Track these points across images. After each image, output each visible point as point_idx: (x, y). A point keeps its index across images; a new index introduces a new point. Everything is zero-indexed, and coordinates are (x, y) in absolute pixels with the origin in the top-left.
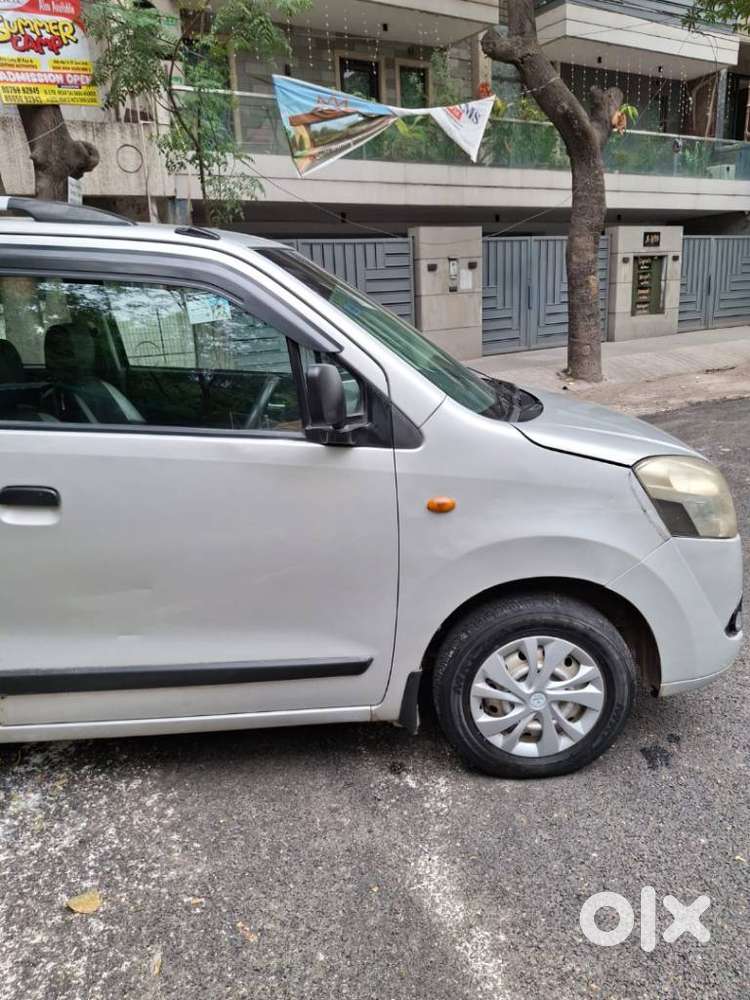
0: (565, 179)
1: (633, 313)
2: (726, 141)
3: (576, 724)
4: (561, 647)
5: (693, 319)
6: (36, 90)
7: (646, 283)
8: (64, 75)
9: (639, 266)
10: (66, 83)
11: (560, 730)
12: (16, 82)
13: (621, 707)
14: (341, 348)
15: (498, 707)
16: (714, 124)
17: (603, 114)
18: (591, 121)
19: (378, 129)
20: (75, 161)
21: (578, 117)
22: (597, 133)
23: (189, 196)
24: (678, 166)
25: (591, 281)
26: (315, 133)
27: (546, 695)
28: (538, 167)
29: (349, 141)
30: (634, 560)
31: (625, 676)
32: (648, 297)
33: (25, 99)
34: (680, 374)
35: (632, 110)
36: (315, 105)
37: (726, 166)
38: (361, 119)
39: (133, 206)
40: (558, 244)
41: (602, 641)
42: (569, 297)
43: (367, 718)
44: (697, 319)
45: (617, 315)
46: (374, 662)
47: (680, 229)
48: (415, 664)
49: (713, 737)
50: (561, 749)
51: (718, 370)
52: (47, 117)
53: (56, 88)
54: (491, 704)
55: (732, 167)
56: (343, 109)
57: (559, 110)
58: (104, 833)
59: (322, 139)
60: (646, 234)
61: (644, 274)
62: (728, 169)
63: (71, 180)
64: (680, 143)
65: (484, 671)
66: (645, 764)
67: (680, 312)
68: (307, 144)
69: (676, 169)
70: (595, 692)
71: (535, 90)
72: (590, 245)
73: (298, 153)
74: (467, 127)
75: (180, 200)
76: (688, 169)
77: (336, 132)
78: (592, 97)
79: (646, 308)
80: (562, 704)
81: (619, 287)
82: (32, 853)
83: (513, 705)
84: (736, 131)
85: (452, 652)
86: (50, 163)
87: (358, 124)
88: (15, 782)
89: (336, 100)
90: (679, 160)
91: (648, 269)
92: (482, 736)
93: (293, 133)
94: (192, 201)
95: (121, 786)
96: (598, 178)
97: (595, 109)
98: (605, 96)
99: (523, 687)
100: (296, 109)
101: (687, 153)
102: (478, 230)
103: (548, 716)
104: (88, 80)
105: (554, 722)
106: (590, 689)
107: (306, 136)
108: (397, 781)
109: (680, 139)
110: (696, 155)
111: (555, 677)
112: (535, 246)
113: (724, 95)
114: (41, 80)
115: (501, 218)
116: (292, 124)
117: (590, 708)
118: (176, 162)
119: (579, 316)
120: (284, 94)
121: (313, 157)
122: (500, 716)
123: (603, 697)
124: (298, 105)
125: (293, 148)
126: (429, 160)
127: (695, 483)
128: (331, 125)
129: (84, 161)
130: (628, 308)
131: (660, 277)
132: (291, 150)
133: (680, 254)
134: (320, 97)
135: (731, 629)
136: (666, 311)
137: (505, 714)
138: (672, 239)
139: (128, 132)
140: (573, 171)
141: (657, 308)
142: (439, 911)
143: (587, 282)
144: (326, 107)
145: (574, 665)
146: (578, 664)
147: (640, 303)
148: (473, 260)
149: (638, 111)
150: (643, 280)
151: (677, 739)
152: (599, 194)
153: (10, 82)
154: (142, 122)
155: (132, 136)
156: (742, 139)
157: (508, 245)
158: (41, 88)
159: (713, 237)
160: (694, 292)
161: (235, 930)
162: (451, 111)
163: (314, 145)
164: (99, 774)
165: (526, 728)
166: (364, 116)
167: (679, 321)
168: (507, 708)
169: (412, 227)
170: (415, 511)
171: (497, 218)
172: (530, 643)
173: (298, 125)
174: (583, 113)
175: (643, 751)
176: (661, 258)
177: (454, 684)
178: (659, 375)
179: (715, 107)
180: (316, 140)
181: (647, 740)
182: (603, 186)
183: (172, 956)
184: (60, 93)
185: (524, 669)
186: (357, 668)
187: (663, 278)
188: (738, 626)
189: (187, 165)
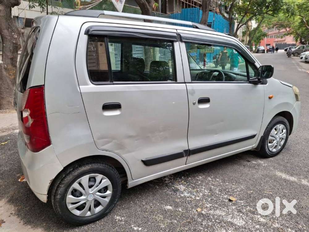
11: (279, 145)
14: (255, 62)
15: (272, 141)
17: (151, 5)
18: (149, 6)
21: (146, 5)
22: (150, 10)
23: (25, 17)
26: (82, 2)
27: (279, 137)
29: (90, 5)
30: (293, 106)
35: (157, 5)
46: (256, 135)
50: (279, 149)
54: (270, 141)
57: (141, 2)
59: (83, 4)
68: (79, 4)
75: (20, 18)
77: (87, 2)
87: (93, 0)
92: (269, 149)
93: (76, 1)
94: (26, 18)
99: (276, 136)
107: (79, 2)
111: (281, 133)
121: (80, 8)
122: (271, 143)
123: (286, 136)
132: (75, 6)
137: (273, 143)
156: (166, 14)
163: (81, 5)
165: (275, 145)
170: (267, 98)
172: (278, 126)
177: (266, 137)
185: (276, 132)
189: (35, 6)
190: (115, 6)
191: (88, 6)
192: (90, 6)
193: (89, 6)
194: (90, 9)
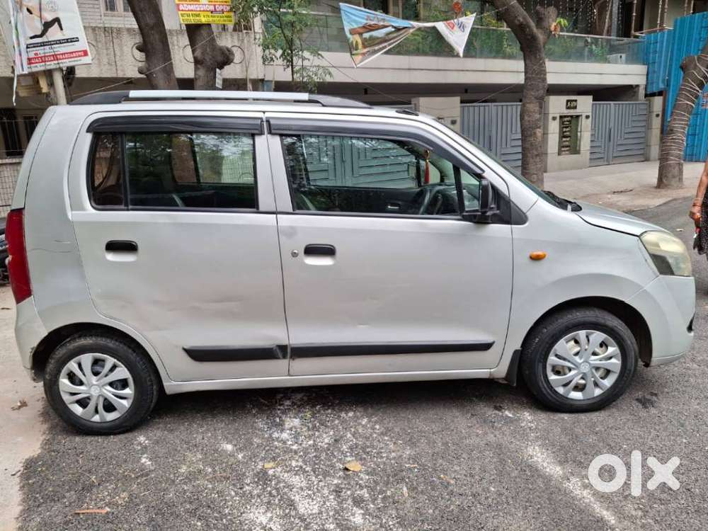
0: (520, 65)
1: (559, 154)
2: (618, 38)
3: (606, 380)
4: (598, 336)
5: (599, 158)
6: (198, 15)
7: (568, 133)
8: (215, 5)
9: (563, 122)
10: (215, 11)
11: (596, 385)
12: (189, 11)
13: (630, 371)
14: (484, 171)
15: (561, 370)
16: (610, 26)
17: (545, 24)
18: (537, 28)
19: (403, 36)
20: (220, 58)
21: (529, 27)
22: (541, 37)
23: (274, 79)
24: (588, 56)
25: (537, 132)
26: (365, 39)
27: (589, 363)
28: (495, 57)
29: (386, 44)
30: (640, 287)
31: (633, 353)
32: (569, 143)
33: (193, 20)
34: (597, 194)
35: (564, 22)
36: (365, 22)
37: (620, 55)
38: (393, 30)
39: (234, 85)
40: (514, 109)
41: (622, 333)
42: (522, 142)
43: (487, 376)
44: (602, 158)
45: (549, 155)
46: (494, 345)
47: (591, 98)
48: (517, 345)
49: (676, 393)
50: (595, 395)
51: (621, 192)
52: (204, 32)
53: (210, 14)
54: (557, 369)
55: (624, 56)
56: (381, 23)
57: (517, 22)
58: (346, 436)
59: (370, 43)
60: (568, 101)
61: (566, 127)
62: (621, 57)
63: (217, 70)
64: (589, 40)
65: (555, 350)
66: (640, 406)
67: (591, 153)
68: (360, 46)
69: (586, 58)
70: (616, 363)
71: (500, 9)
72: (537, 108)
73: (354, 52)
74: (457, 34)
75: (267, 81)
76: (593, 57)
77: (378, 38)
78: (537, 13)
79: (567, 150)
80: (597, 369)
81: (550, 136)
82: (310, 446)
83: (570, 370)
84: (625, 31)
85: (537, 339)
86: (206, 60)
87: (391, 33)
88: (283, 413)
89: (378, 18)
90: (589, 51)
91: (569, 124)
92: (552, 387)
93: (351, 40)
94: (276, 82)
95: (343, 415)
96: (542, 65)
97: (540, 20)
98: (546, 13)
99: (577, 358)
100: (353, 24)
101: (594, 47)
102: (457, 99)
103: (589, 375)
104: (228, 8)
105: (593, 379)
106: (613, 360)
107: (360, 41)
108: (501, 414)
109: (589, 37)
110: (600, 48)
111: (594, 354)
112: (494, 109)
113: (617, 8)
114: (202, 9)
115: (469, 91)
116: (351, 33)
117: (613, 372)
118: (268, 57)
119: (529, 155)
120: (348, 16)
121: (364, 54)
122: (562, 375)
123: (620, 365)
124: (356, 22)
125: (351, 49)
126: (425, 54)
127: (672, 246)
128: (375, 34)
129: (225, 59)
130: (556, 150)
131: (577, 129)
132: (350, 50)
133: (590, 114)
134: (368, 16)
135: (690, 329)
136: (581, 152)
137: (565, 374)
138: (585, 104)
139: (236, 37)
140: (525, 61)
141: (575, 150)
142: (548, 470)
143: (535, 133)
144: (372, 23)
145: (604, 348)
146: (607, 347)
147: (563, 147)
148: (454, 119)
149: (568, 21)
150: (566, 132)
151: (656, 395)
152: (542, 76)
153: (185, 11)
154: (245, 31)
155: (239, 40)
156: (629, 37)
157: (477, 109)
158: (202, 14)
159: (612, 103)
160: (600, 139)
161: (439, 478)
162: (448, 24)
163: (365, 47)
164: (327, 410)
165: (577, 383)
166: (395, 27)
167: (591, 159)
168: (567, 371)
169: (414, 97)
170: (522, 259)
171: (466, 91)
172: (582, 334)
173: (355, 34)
174: (533, 24)
175: (637, 400)
176: (578, 117)
177: (538, 357)
178: (581, 195)
179: (611, 15)
180: (366, 43)
181: (640, 394)
182: (545, 71)
183: (412, 489)
184: (212, 16)
185: (577, 349)
186: (486, 347)
187: (579, 130)
188: (693, 328)
189: (275, 59)
190: (446, 39)
191: (381, 46)
192: (385, 47)
193: (383, 45)
194: (387, 53)
